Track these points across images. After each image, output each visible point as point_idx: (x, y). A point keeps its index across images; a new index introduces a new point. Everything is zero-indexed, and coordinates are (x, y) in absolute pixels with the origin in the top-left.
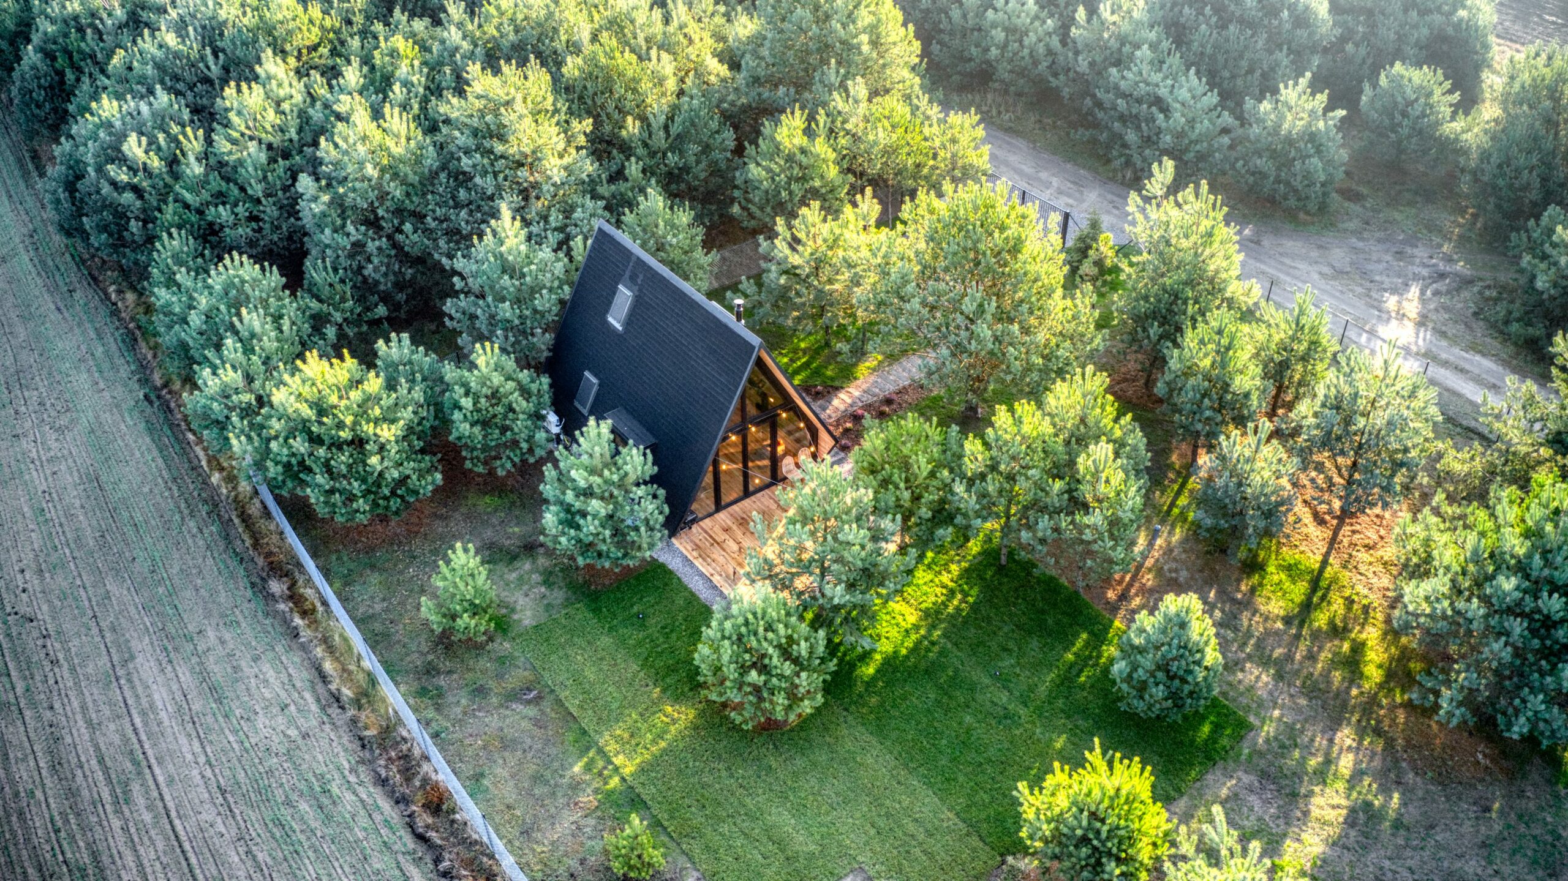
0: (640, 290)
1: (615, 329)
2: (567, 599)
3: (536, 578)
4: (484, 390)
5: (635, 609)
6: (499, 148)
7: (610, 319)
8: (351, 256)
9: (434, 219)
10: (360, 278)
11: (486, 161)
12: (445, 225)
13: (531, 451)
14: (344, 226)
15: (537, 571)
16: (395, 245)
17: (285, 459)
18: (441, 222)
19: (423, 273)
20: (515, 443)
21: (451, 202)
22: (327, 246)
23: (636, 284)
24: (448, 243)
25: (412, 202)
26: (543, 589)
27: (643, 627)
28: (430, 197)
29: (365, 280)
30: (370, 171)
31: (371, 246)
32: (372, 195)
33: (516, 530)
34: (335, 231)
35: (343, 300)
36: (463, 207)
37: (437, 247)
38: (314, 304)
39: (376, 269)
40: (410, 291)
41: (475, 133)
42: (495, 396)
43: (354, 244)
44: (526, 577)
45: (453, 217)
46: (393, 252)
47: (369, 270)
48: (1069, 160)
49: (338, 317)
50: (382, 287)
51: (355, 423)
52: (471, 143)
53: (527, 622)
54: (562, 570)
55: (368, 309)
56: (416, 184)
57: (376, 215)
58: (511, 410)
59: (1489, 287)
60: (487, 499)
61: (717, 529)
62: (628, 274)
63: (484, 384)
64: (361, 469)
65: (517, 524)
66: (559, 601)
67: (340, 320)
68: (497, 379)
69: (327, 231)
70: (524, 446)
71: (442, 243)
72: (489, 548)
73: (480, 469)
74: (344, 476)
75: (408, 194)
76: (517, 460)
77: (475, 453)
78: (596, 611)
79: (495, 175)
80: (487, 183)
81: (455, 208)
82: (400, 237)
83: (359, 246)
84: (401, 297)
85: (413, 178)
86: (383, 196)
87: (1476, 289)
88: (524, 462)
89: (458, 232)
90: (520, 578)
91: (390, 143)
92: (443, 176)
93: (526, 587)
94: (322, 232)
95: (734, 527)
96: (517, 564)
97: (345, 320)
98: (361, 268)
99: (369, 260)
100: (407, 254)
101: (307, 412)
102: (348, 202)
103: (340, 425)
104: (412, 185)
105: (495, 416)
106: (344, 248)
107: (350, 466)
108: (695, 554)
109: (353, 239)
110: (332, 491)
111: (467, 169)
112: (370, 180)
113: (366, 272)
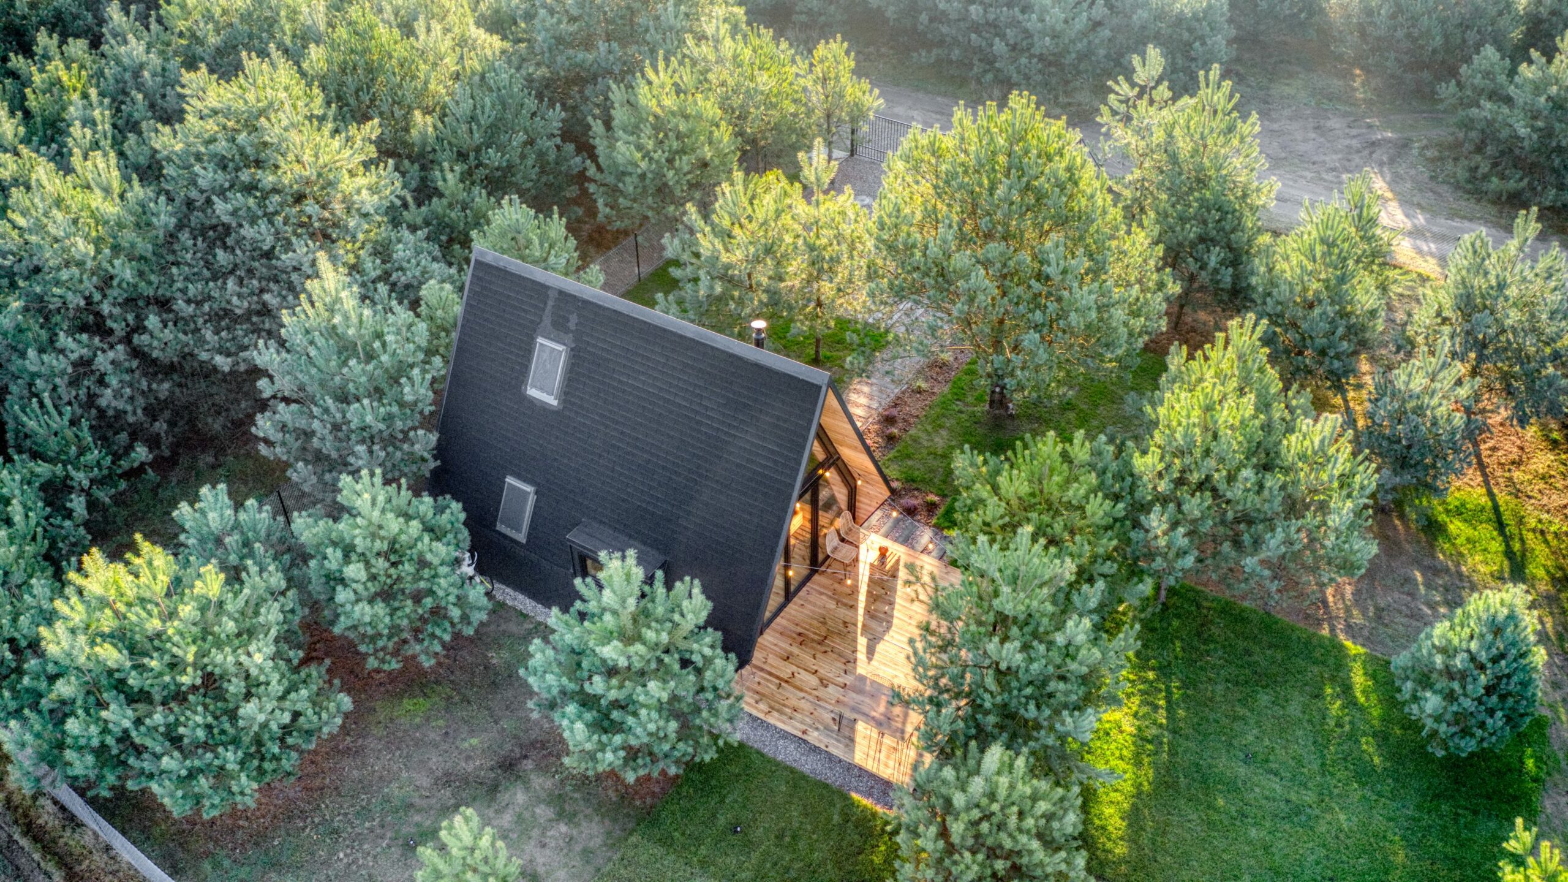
0: (576, 340)
1: (544, 408)
2: (609, 834)
3: (543, 812)
4: (378, 545)
5: (722, 820)
6: (268, 179)
7: (532, 392)
8: (74, 382)
9: (189, 302)
10: (94, 412)
11: (251, 201)
12: (206, 307)
13: (465, 619)
14: (52, 341)
15: (539, 801)
16: (136, 352)
17: (95, 742)
18: (199, 304)
19: (180, 385)
20: (438, 613)
21: (207, 273)
22: (35, 375)
23: (567, 331)
24: (217, 332)
25: (150, 283)
26: (563, 828)
27: (748, 845)
28: (174, 270)
29: (102, 412)
30: (82, 247)
31: (102, 362)
32: (89, 285)
33: (474, 741)
34: (41, 351)
35: (82, 451)
36: (225, 276)
37: (202, 341)
38: (43, 469)
39: (118, 394)
40: (167, 414)
41: (222, 164)
42: (394, 552)
43: (75, 365)
44: (527, 815)
45: (216, 294)
46: (135, 364)
47: (106, 398)
48: (917, 89)
49: (81, 478)
50: (131, 419)
51: (201, 654)
52: (221, 178)
54: (577, 788)
55: (117, 457)
56: (149, 255)
57: (98, 314)
58: (423, 563)
59: (1426, 147)
60: (407, 704)
61: (772, 659)
62: (547, 320)
63: (373, 536)
64: (227, 726)
65: (472, 733)
66: (598, 841)
67: (86, 483)
68: (394, 524)
69: (31, 353)
70: (455, 613)
71: (208, 334)
72: (448, 784)
73: (394, 665)
74: (205, 746)
75: (141, 274)
76: (447, 637)
77: (380, 643)
78: (666, 842)
79: (270, 217)
80: (261, 233)
81: (215, 278)
82: (139, 339)
83: (84, 365)
84: (160, 426)
85: (144, 247)
86: (108, 280)
87: (1415, 152)
88: (457, 636)
89: (227, 313)
90: (520, 819)
91: (96, 200)
92: (185, 236)
93: (535, 833)
94: (23, 355)
95: (795, 650)
96: (504, 797)
97: (92, 481)
98: (92, 397)
99: (102, 382)
100: (155, 361)
101: (111, 655)
102: (55, 304)
103: (175, 665)
104: (142, 258)
105: (399, 579)
106: (63, 373)
107: (209, 727)
108: (762, 706)
109: (74, 357)
110: (192, 775)
111: (226, 219)
112: (80, 264)
113: (103, 402)
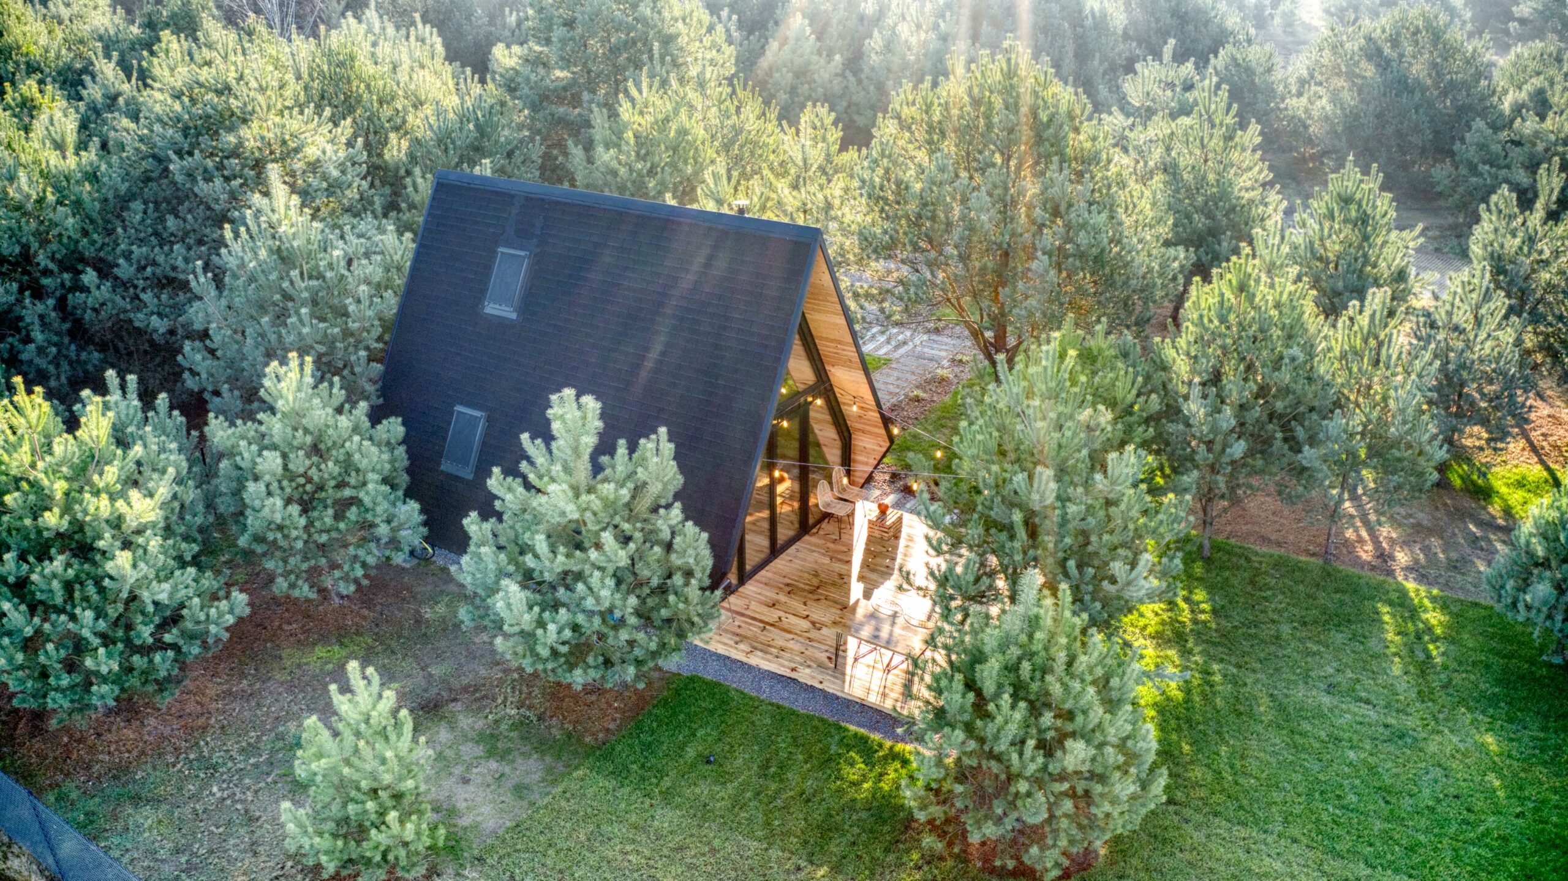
0: (542, 243)
1: (501, 323)
2: (549, 770)
4: (299, 437)
7: (490, 307)
23: (530, 239)
24: (157, 295)
26: (493, 765)
44: (450, 752)
46: (64, 326)
51: (71, 497)
53: (490, 824)
54: (513, 728)
56: (95, 215)
58: (350, 466)
61: (755, 606)
62: (510, 230)
65: (392, 678)
66: (536, 777)
76: (372, 562)
77: (292, 562)
81: (161, 244)
82: (73, 298)
88: (383, 562)
93: (458, 770)
100: (86, 326)
103: (43, 503)
104: (87, 214)
105: (322, 483)
108: (743, 648)
